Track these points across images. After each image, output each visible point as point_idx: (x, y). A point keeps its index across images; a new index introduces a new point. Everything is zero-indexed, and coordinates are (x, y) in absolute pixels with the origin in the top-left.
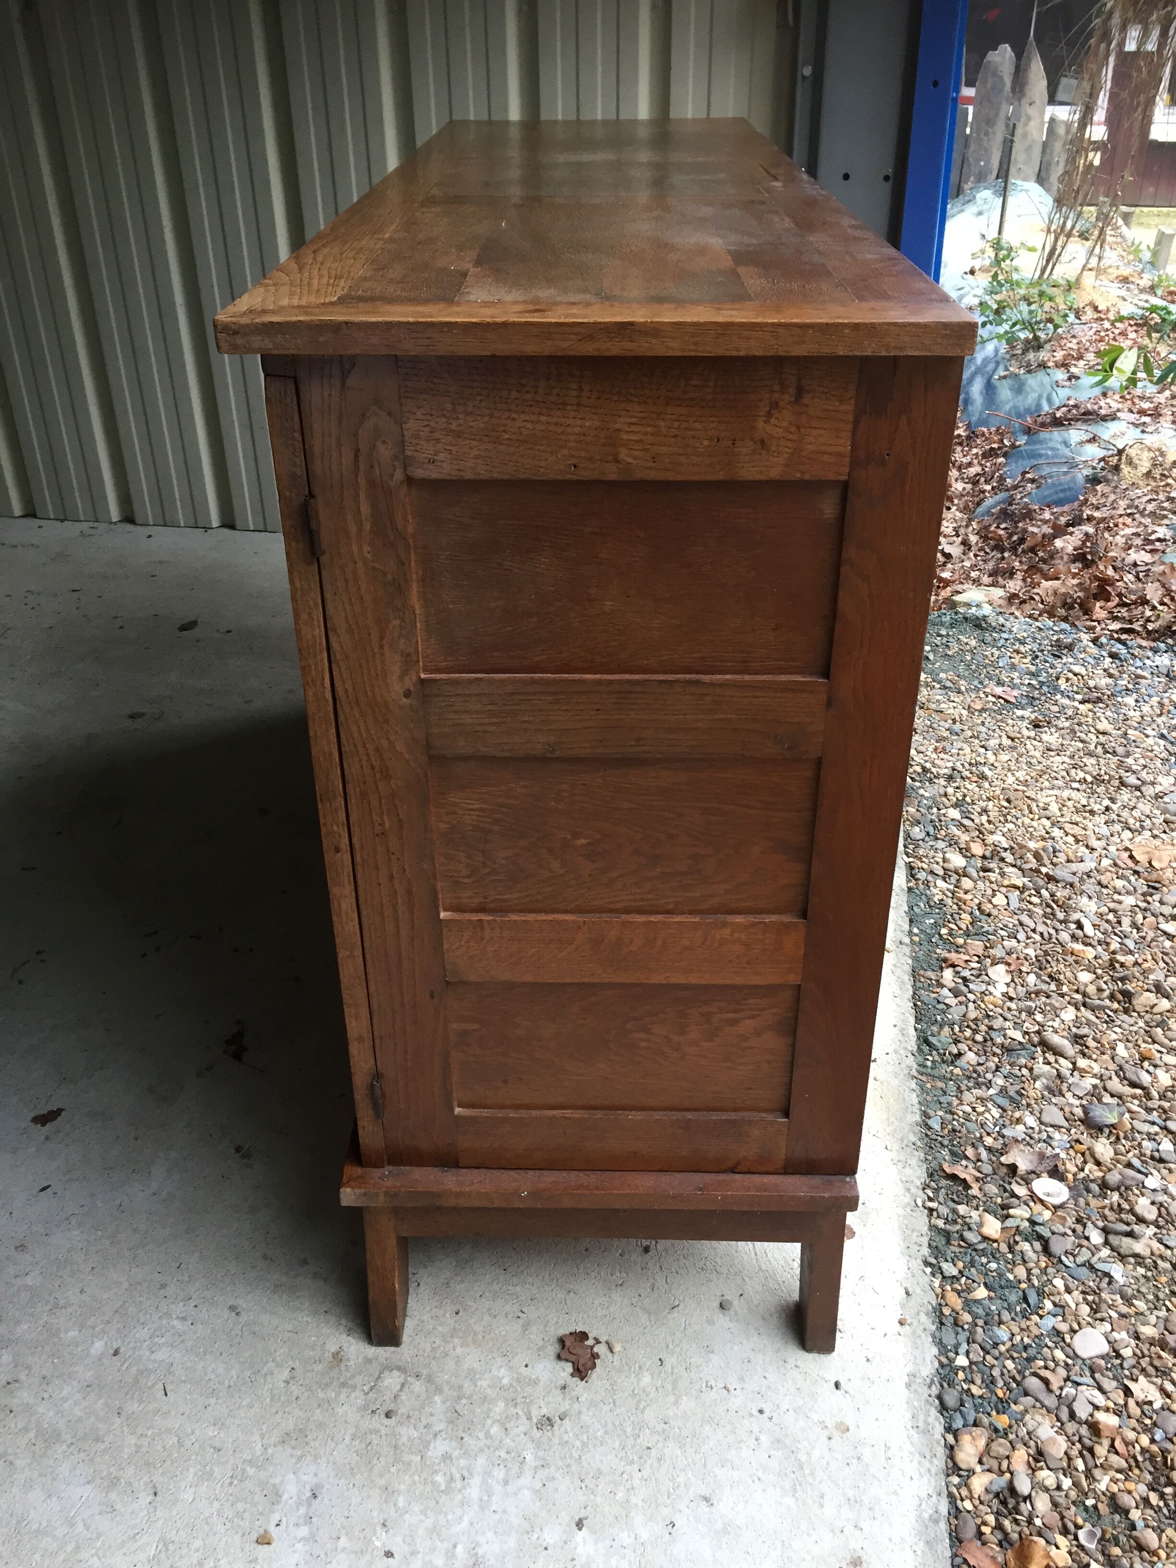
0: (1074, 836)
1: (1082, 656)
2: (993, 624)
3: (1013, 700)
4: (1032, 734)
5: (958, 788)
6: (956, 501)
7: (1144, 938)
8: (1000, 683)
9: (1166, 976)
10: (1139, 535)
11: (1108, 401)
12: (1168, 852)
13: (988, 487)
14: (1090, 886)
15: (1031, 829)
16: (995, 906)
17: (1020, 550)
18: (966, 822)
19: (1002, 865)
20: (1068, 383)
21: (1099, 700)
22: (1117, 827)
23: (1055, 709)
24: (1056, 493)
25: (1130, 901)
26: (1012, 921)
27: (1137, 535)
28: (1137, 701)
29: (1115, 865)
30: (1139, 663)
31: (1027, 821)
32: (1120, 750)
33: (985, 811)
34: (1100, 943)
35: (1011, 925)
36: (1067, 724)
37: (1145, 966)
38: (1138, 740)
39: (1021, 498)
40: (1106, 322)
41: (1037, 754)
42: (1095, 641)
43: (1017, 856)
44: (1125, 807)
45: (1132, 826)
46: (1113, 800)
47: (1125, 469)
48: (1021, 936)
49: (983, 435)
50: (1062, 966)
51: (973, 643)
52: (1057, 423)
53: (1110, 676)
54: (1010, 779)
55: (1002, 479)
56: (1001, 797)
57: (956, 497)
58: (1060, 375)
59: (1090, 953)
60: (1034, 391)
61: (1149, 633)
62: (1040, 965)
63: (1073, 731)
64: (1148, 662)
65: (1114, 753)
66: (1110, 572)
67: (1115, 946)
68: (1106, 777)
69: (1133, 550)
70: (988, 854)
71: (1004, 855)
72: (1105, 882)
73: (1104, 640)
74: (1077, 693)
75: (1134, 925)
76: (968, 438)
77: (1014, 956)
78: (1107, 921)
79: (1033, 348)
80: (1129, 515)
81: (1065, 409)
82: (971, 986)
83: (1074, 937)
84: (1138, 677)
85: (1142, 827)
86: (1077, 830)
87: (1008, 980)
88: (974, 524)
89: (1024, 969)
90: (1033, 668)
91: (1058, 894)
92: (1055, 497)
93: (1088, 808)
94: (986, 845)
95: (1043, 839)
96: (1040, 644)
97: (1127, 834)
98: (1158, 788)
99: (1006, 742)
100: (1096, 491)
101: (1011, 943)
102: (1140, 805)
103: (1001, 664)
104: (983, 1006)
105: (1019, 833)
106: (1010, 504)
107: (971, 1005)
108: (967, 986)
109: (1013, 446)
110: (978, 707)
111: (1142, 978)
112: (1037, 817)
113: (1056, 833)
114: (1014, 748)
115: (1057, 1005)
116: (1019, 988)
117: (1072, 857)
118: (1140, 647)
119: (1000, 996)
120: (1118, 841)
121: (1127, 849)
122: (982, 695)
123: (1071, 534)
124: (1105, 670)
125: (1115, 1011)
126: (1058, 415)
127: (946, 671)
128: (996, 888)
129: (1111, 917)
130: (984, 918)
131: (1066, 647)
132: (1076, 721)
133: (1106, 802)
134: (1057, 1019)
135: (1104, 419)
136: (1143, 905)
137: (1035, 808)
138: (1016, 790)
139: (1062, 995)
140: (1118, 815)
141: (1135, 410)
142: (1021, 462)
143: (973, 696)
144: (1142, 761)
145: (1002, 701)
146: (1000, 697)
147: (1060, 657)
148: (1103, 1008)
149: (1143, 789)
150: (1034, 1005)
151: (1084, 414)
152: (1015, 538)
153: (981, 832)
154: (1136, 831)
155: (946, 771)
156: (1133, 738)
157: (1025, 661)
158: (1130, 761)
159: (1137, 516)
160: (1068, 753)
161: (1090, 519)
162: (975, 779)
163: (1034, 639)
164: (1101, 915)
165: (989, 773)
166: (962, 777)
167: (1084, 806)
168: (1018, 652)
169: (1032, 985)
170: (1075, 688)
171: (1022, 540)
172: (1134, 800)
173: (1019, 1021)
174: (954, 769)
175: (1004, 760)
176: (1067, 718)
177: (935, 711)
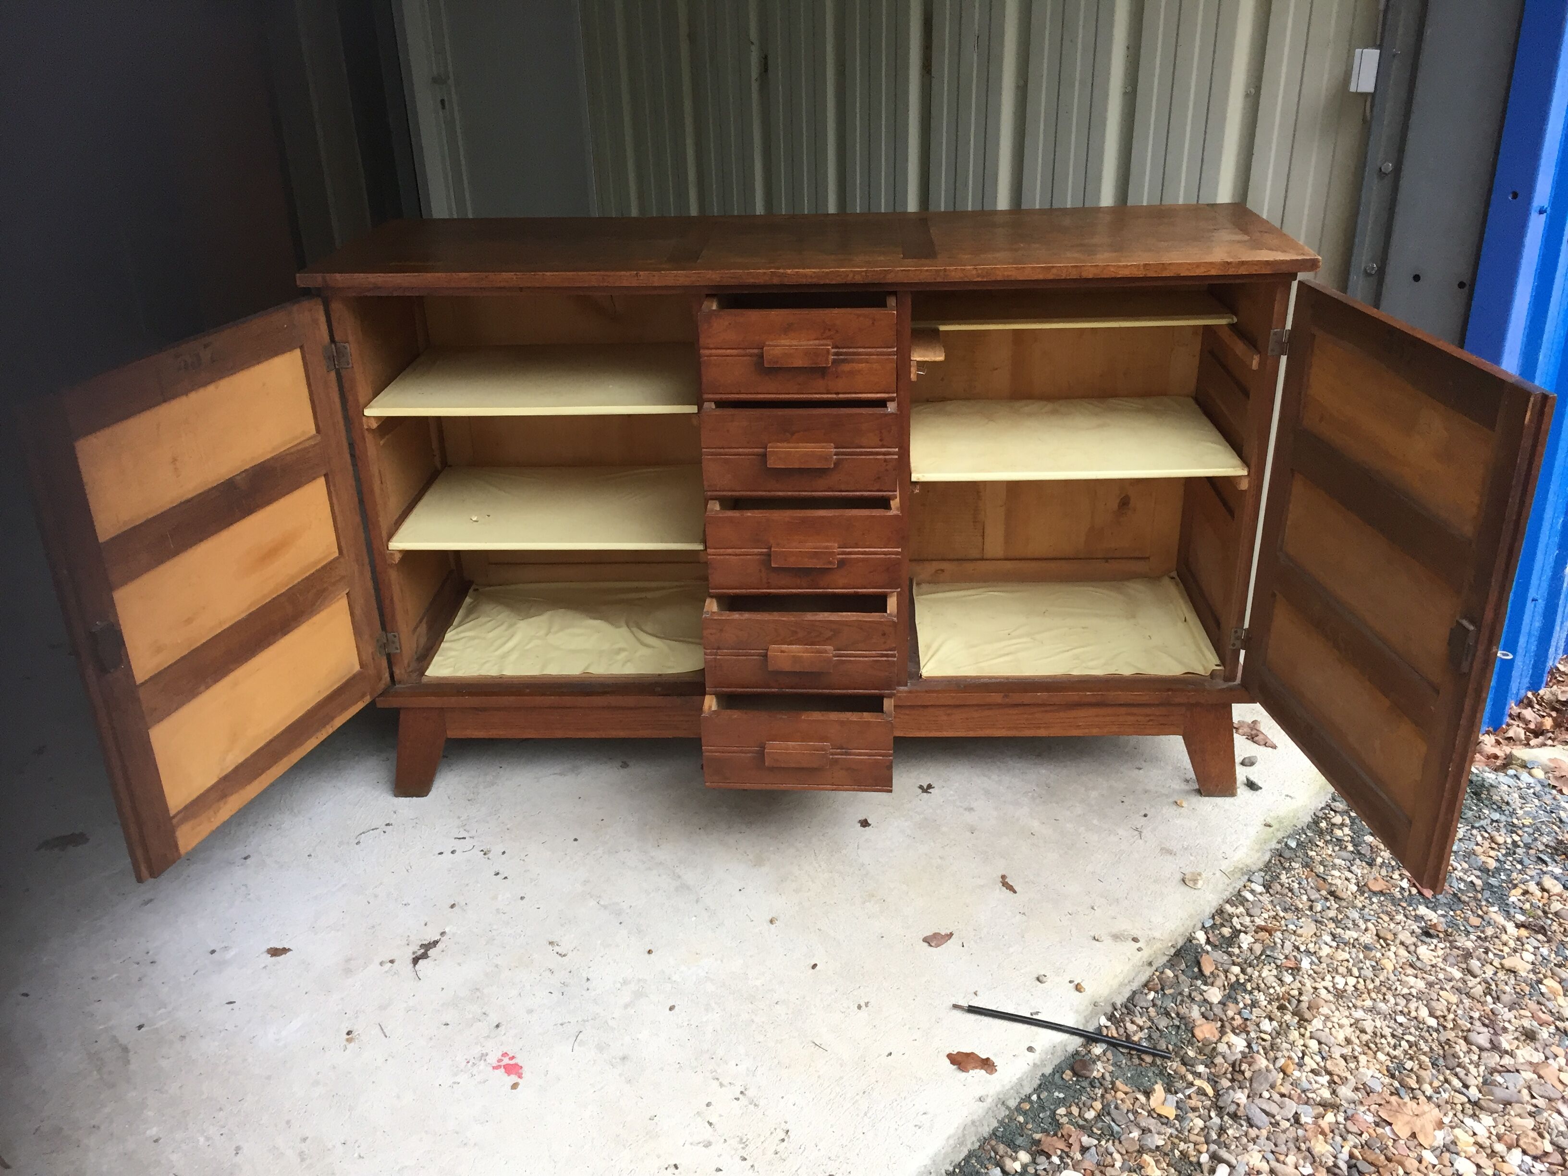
4: (1410, 940)
21: (1544, 931)
23: (1475, 921)
32: (1509, 999)
36: (1469, 944)
63: (1469, 956)
65: (1497, 999)
74: (1525, 912)
90: (1493, 865)
96: (1535, 839)
99: (1368, 939)
110: (1376, 889)
132: (1487, 944)
147: (1545, 863)
157: (1493, 853)
158: (1508, 1015)
160: (1432, 978)
163: (1537, 829)
168: (1493, 840)
170: (1527, 906)
175: (1340, 958)
176: (1479, 937)
177: (1318, 876)
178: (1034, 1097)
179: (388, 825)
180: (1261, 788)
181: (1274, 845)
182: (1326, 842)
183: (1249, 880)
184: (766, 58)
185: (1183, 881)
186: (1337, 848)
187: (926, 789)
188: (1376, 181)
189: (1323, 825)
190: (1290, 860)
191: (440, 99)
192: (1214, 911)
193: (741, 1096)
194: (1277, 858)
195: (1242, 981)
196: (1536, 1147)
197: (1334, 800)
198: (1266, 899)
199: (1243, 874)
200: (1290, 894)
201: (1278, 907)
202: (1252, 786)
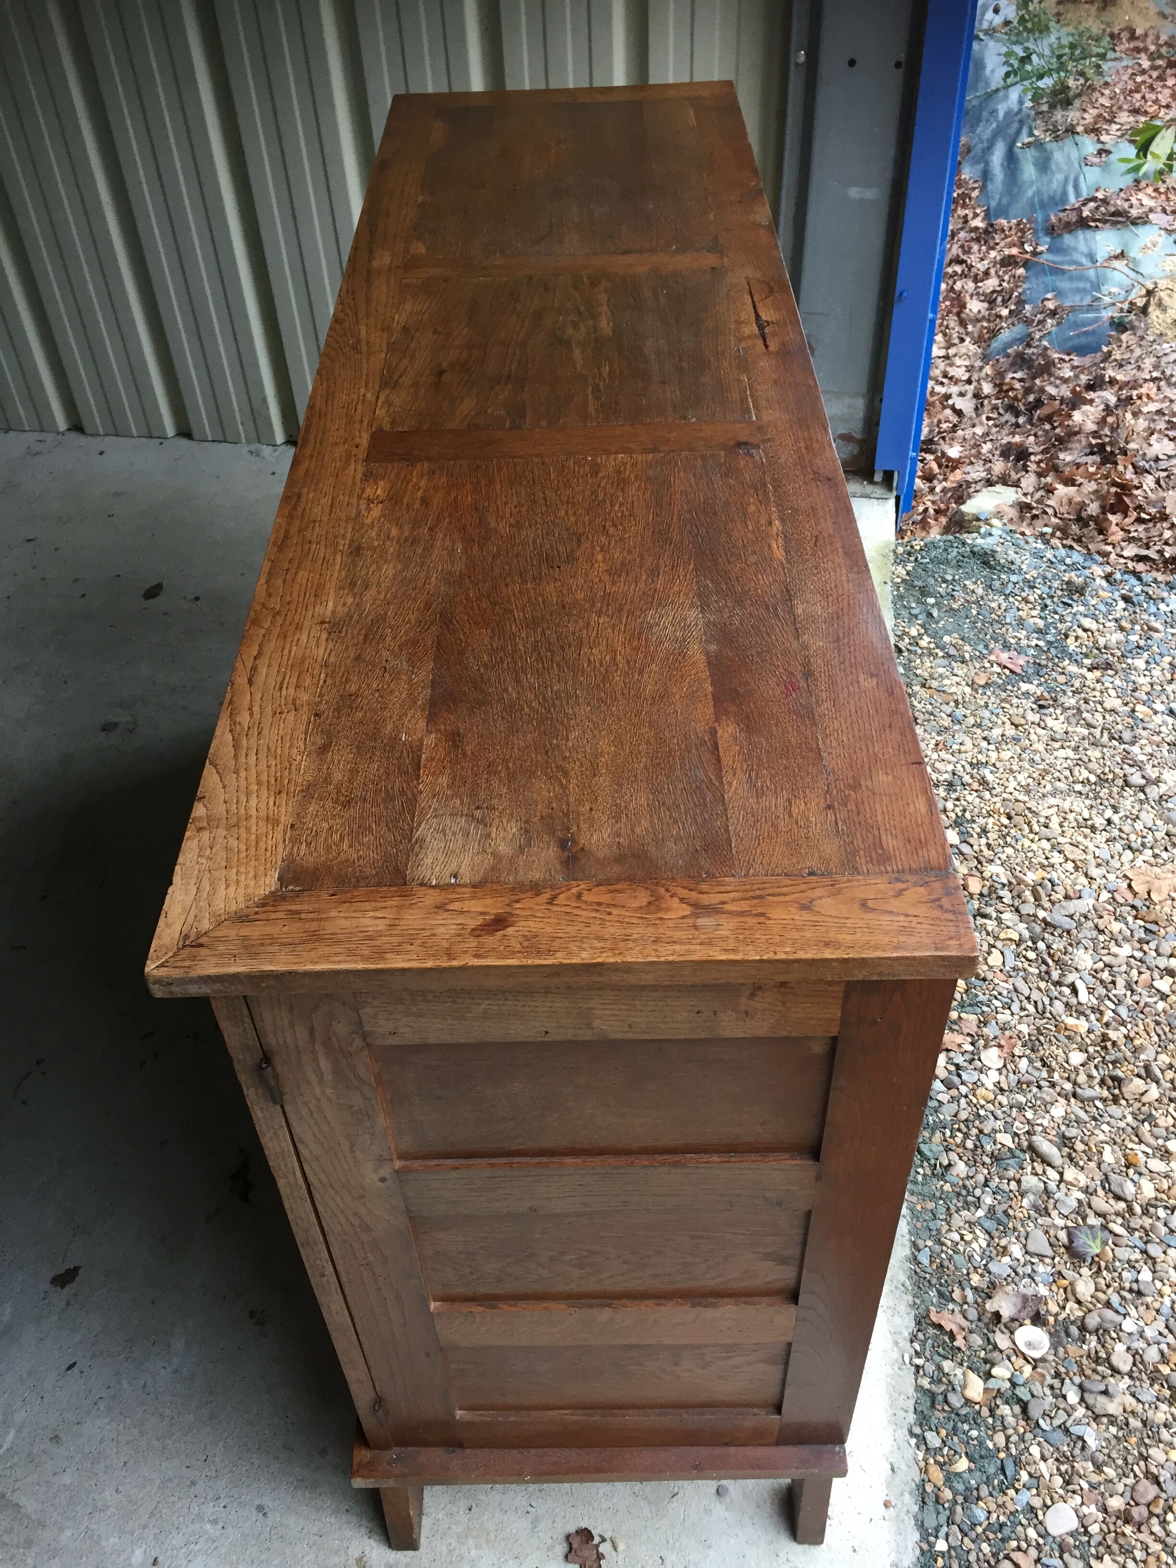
0: (1074, 862)
1: (1093, 602)
2: (1002, 561)
3: (1018, 670)
4: (1036, 718)
5: (958, 799)
6: (970, 328)
7: (1137, 1003)
8: (1006, 647)
9: (1157, 1053)
10: (1164, 414)
11: (1140, 195)
12: (1168, 882)
13: (1005, 312)
14: (1088, 931)
15: (1030, 855)
16: (991, 967)
17: (1036, 417)
18: (965, 848)
19: (1000, 906)
20: (1096, 160)
21: (1108, 666)
22: (1118, 847)
23: (1062, 679)
24: (1078, 336)
25: (1126, 950)
26: (1005, 987)
27: (1160, 412)
28: (1147, 662)
29: (1113, 898)
30: (1153, 609)
31: (1027, 843)
32: (1127, 736)
33: (984, 831)
34: (1093, 1010)
35: (1005, 993)
36: (1072, 702)
37: (1137, 1042)
38: (1146, 719)
39: (1040, 340)
40: (1143, 55)
41: (1040, 747)
42: (1108, 577)
43: (1015, 893)
44: (1127, 817)
45: (1133, 845)
46: (1115, 809)
47: (1154, 312)
48: (1015, 1007)
49: (1003, 231)
50: (1054, 1048)
51: (980, 591)
52: (1083, 223)
53: (1122, 629)
54: (1012, 784)
55: (1021, 302)
56: (1002, 810)
57: (971, 321)
58: (1089, 146)
59: (1082, 1025)
60: (1060, 170)
61: (1166, 562)
62: (1032, 1044)
63: (1079, 711)
64: (1162, 606)
65: (1120, 740)
66: (1129, 475)
67: (1108, 1015)
68: (1111, 776)
69: (1155, 436)
70: (985, 891)
71: (1001, 893)
72: (1102, 927)
73: (1118, 576)
74: (1086, 656)
75: (1129, 987)
76: (986, 231)
77: (1007, 1033)
78: (1102, 982)
79: (1061, 102)
80: (1154, 380)
81: (1092, 205)
82: (965, 1076)
83: (1067, 1005)
84: (1151, 629)
85: (1143, 845)
86: (1077, 854)
87: (1001, 1065)
88: (988, 370)
89: (1017, 1052)
90: (1041, 623)
91: (1055, 946)
92: (1076, 342)
93: (1090, 823)
94: (983, 879)
95: (1043, 867)
96: (1050, 587)
97: (1128, 854)
98: (1163, 788)
99: (1010, 731)
100: (1120, 341)
101: (1004, 1017)
102: (1143, 815)
103: (1008, 621)
104: (975, 1101)
105: (1018, 860)
106: (1029, 345)
107: (963, 1101)
108: (959, 1076)
109: (1035, 253)
110: (982, 682)
111: (1132, 1060)
112: (1037, 838)
113: (1056, 858)
114: (1016, 740)
115: (1048, 1099)
116: (1011, 1075)
117: (1071, 893)
118: (1155, 581)
119: (991, 1087)
120: (1118, 865)
121: (1125, 876)
122: (987, 665)
123: (1091, 401)
124: (1116, 620)
125: (1104, 1100)
126: (1086, 213)
127: (949, 633)
128: (992, 942)
129: (1105, 976)
130: (978, 983)
131: (1077, 592)
132: (1083, 695)
133: (1109, 813)
134: (1047, 1116)
135: (1135, 222)
136: (1138, 954)
137: (1036, 828)
138: (1017, 801)
139: (1053, 1085)
140: (1120, 830)
141: (1169, 209)
142: (1043, 279)
143: (978, 666)
144: (1148, 749)
145: (1007, 672)
146: (1005, 667)
147: (1070, 605)
148: (1092, 1100)
149: (1148, 790)
150: (1024, 1100)
151: (1113, 214)
152: (1031, 398)
153: (980, 862)
154: (1137, 850)
155: (946, 776)
156: (1141, 716)
157: (1034, 613)
158: (1136, 749)
159: (1163, 383)
160: (1073, 744)
161: (1112, 382)
162: (976, 786)
163: (1045, 578)
164: (1096, 971)
165: (990, 778)
166: (962, 784)
167: (1085, 820)
168: (1026, 601)
169: (1023, 1071)
170: (1084, 650)
171: (1038, 403)
172: (1137, 807)
173: (1009, 1120)
174: (954, 774)
176: (1073, 692)
177: (938, 691)
186: (932, 658)
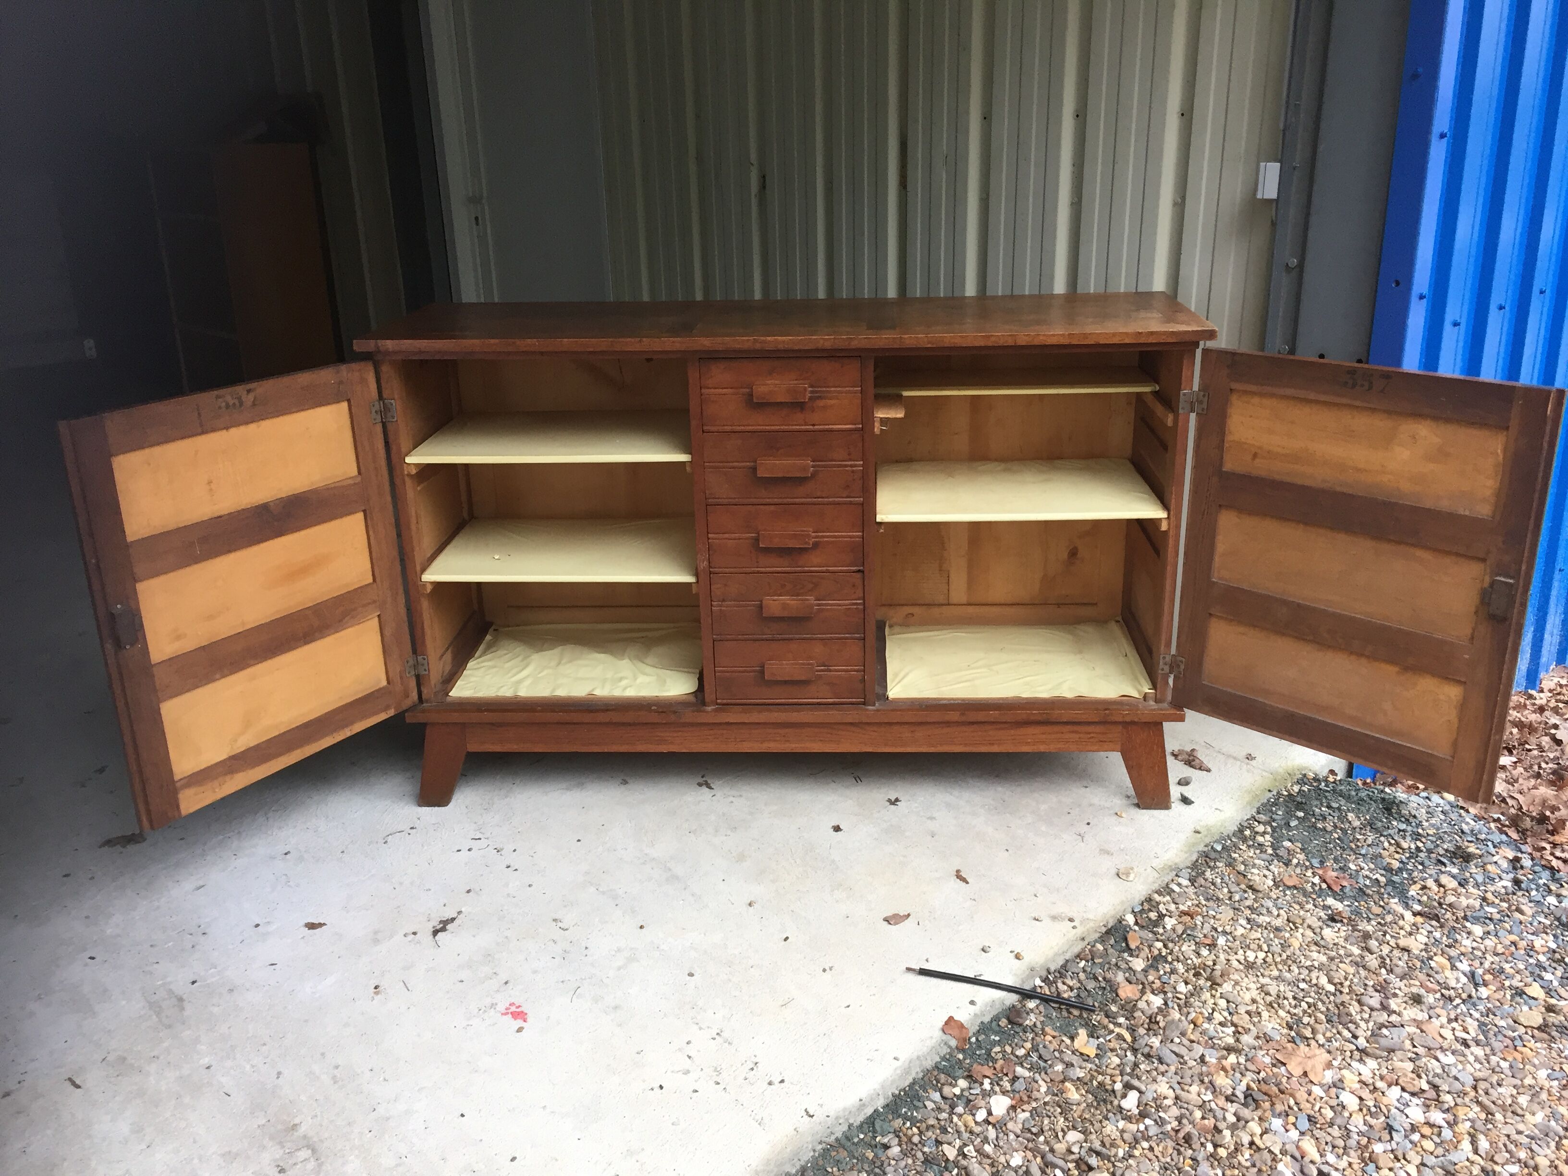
0: (1236, 1025)
1: (1474, 871)
2: (1405, 813)
3: (1337, 888)
8: (1343, 869)
21: (1438, 919)
23: (1377, 910)
28: (1487, 932)
31: (1207, 995)
36: (1369, 928)
42: (1514, 861)
53: (1484, 899)
63: (1368, 936)
64: (1551, 899)
73: (1528, 864)
74: (1422, 904)
84: (1519, 911)
90: (1397, 866)
96: (1437, 846)
99: (1279, 923)
103: (1364, 852)
110: (1290, 884)
113: (1222, 1017)
114: (1278, 930)
122: (1309, 875)
124: (1485, 892)
127: (1293, 840)
131: (1463, 858)
132: (1385, 928)
138: (1230, 967)
143: (1299, 871)
145: (1324, 886)
146: (1325, 882)
147: (1444, 864)
156: (1434, 965)
157: (1398, 857)
158: (1399, 984)
160: (1333, 954)
168: (1399, 846)
170: (1424, 899)
175: (1253, 937)
176: (1379, 923)
177: (1239, 873)
178: (973, 1040)
179: (412, 828)
180: (1193, 802)
181: (1201, 848)
182: (1249, 847)
183: (1177, 875)
184: (764, 177)
185: (1118, 875)
186: (1258, 851)
187: (894, 802)
188: (1284, 274)
189: (1247, 833)
190: (1215, 860)
191: (474, 216)
192: (1143, 899)
193: (717, 1037)
194: (1204, 859)
195: (1164, 954)
196: (1414, 1085)
197: (1259, 813)
198: (1191, 890)
199: (1171, 870)
200: (1212, 887)
201: (1201, 897)
202: (1185, 800)
